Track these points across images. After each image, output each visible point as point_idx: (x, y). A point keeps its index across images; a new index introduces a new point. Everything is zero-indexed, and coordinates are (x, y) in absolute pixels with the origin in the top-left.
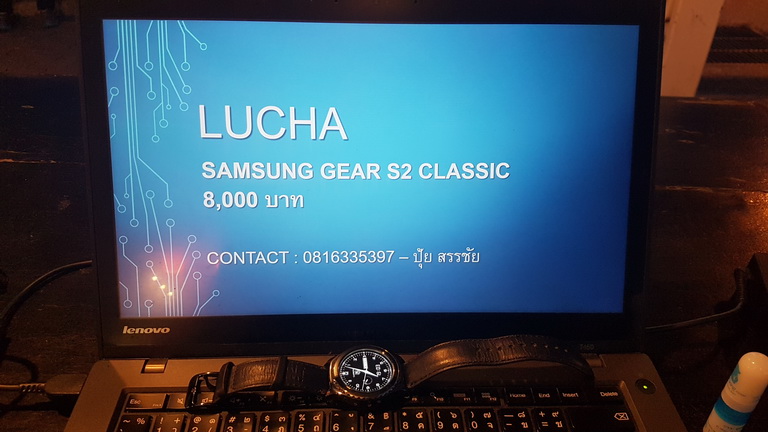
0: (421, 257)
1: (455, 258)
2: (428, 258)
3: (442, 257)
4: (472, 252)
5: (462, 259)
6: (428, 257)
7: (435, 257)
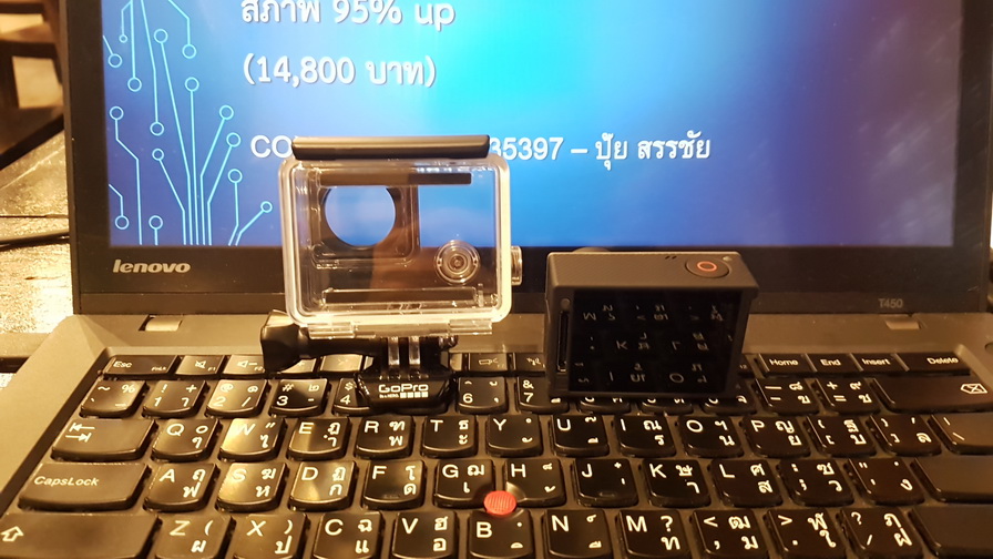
0: (610, 151)
1: (667, 150)
2: (620, 152)
3: (644, 149)
4: (697, 139)
5: (680, 152)
6: (622, 148)
7: (633, 150)
